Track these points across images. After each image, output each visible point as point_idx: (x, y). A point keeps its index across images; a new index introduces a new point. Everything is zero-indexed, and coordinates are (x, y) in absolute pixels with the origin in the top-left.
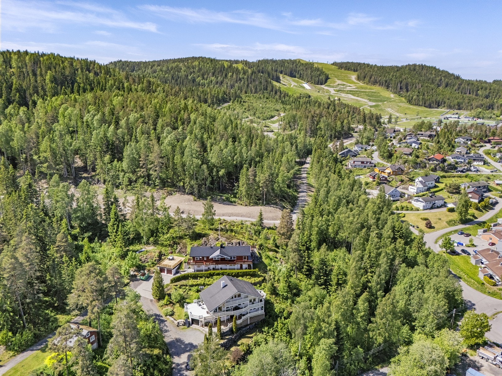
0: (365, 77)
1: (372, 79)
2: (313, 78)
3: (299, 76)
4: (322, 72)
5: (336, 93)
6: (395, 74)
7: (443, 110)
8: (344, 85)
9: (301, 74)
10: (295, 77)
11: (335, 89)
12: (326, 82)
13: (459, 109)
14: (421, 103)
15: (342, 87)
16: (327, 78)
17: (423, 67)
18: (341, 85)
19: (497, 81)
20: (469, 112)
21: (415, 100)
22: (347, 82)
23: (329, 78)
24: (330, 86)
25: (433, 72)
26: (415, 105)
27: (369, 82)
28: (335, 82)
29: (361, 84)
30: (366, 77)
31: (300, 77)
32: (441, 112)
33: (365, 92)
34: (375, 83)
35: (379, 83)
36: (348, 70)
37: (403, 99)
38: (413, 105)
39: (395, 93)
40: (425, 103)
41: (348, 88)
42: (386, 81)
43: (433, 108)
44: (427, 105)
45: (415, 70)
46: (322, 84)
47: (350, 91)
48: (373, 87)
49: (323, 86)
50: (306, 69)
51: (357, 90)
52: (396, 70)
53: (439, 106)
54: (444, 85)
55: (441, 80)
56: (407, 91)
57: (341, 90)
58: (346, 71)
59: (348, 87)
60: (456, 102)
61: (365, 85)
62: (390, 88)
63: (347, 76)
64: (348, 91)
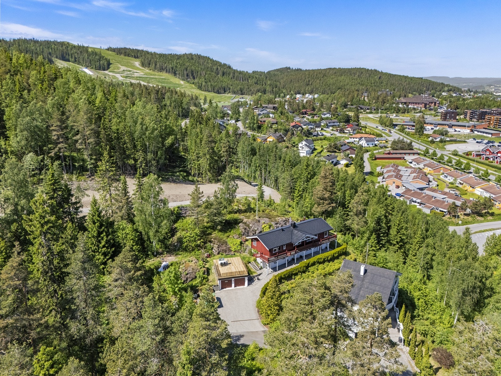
0: (149, 64)
1: (158, 66)
2: (92, 62)
3: (73, 59)
4: (101, 58)
5: (125, 79)
6: (178, 61)
7: (229, 95)
8: (130, 71)
9: (75, 58)
10: (69, 61)
11: (121, 75)
12: (108, 68)
13: (242, 94)
14: (210, 90)
15: (129, 73)
16: (109, 64)
17: (199, 57)
18: (126, 71)
19: (256, 72)
20: (250, 97)
21: (205, 86)
22: (132, 68)
23: (111, 64)
24: (114, 71)
25: (209, 61)
26: (205, 91)
27: (155, 68)
28: (118, 68)
29: (147, 70)
30: (151, 64)
31: (76, 61)
32: (229, 97)
33: (156, 78)
34: (161, 69)
35: (165, 70)
36: (128, 56)
37: (193, 86)
38: (203, 91)
39: (183, 80)
40: (214, 90)
41: (136, 75)
42: (172, 68)
43: (221, 93)
44: (215, 91)
45: (192, 59)
46: (104, 70)
47: (139, 77)
48: (161, 74)
49: (106, 72)
50: (81, 52)
51: (146, 76)
52: (177, 57)
53: (225, 92)
54: (221, 73)
55: (217, 69)
56: (194, 78)
57: (129, 76)
58: (127, 57)
59: (135, 73)
60: (239, 88)
61: (151, 72)
62: (178, 75)
63: (129, 62)
64: (137, 77)
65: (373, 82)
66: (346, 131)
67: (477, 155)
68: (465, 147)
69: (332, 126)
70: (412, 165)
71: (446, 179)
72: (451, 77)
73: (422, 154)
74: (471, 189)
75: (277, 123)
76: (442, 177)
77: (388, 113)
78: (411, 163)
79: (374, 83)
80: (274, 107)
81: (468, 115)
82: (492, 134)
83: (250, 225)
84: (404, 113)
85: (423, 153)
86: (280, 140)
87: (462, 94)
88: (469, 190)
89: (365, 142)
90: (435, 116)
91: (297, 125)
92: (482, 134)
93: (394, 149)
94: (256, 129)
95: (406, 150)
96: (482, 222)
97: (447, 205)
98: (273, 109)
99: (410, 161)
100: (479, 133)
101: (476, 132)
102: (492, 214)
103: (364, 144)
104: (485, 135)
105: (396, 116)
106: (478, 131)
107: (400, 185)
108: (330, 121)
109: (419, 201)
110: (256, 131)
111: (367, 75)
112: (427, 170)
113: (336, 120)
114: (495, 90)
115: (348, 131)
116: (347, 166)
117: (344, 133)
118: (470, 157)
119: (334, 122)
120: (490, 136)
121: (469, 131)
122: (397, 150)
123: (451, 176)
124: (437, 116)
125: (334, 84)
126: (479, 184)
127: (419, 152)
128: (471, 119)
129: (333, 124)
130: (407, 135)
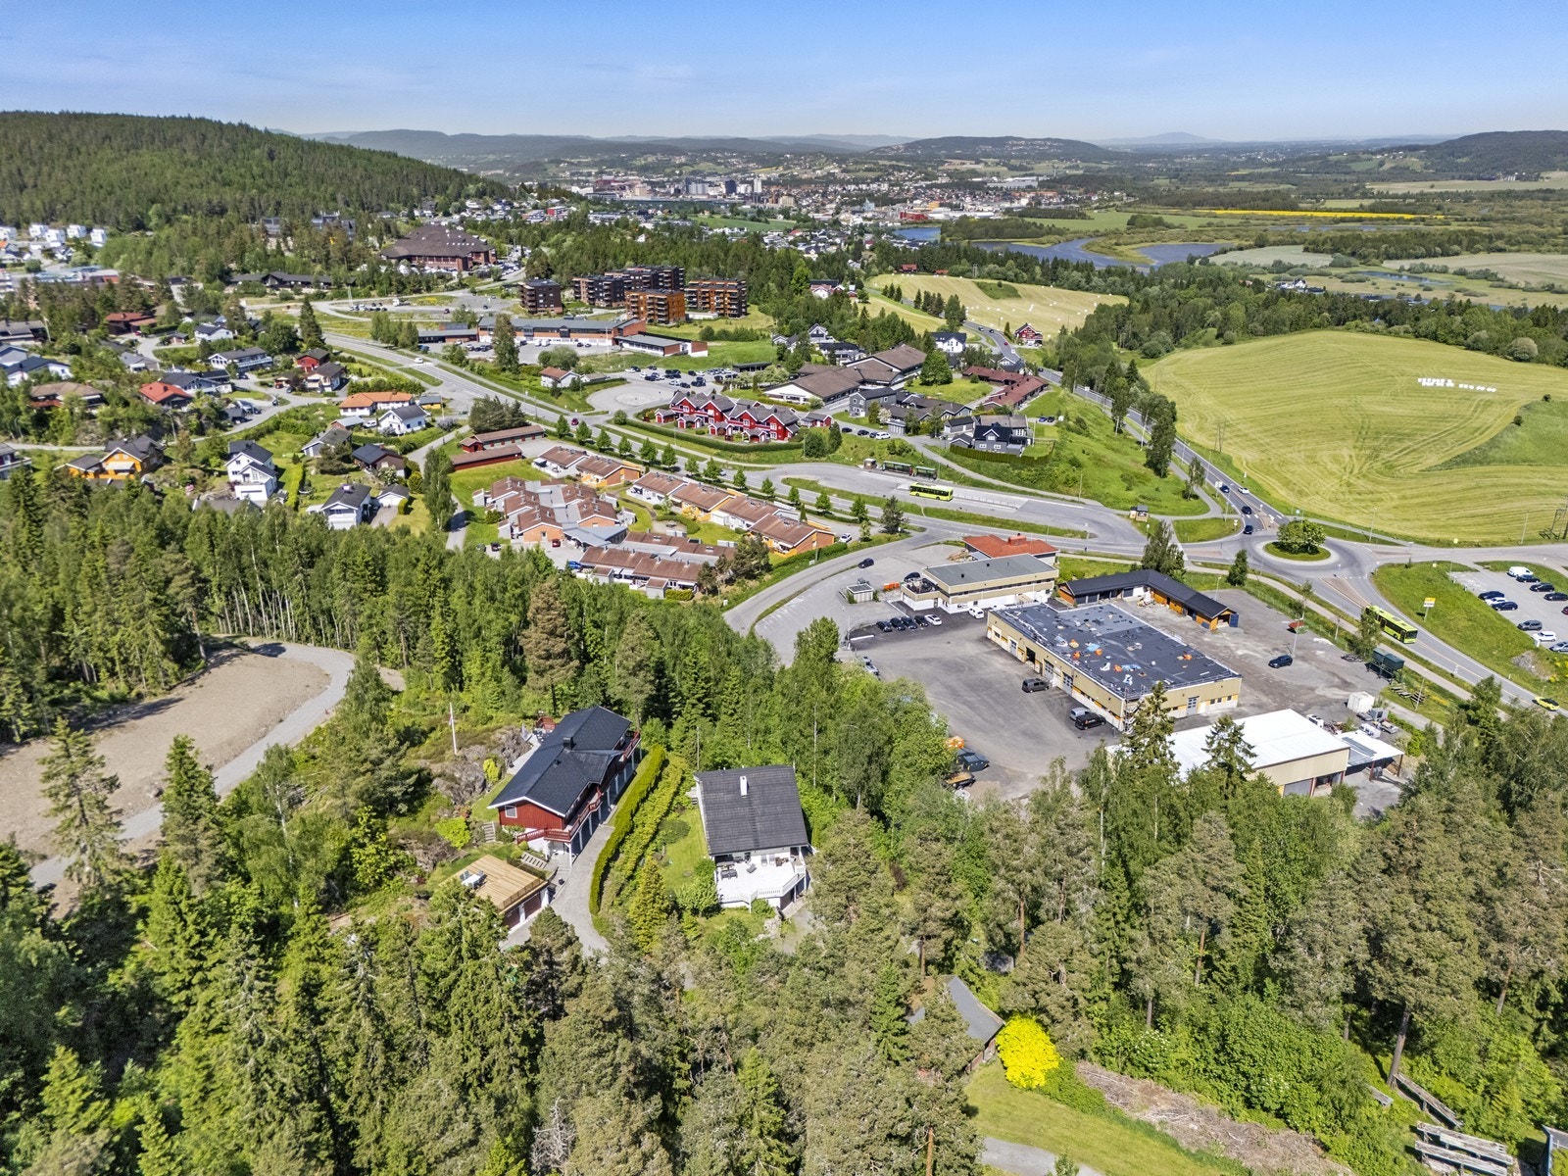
65: (256, 170)
66: (310, 385)
67: (668, 418)
68: (631, 396)
69: (252, 369)
70: (547, 470)
71: (643, 498)
72: (449, 132)
73: (553, 434)
74: (702, 514)
75: (103, 400)
76: (630, 493)
77: (373, 293)
78: (543, 465)
79: (262, 176)
80: (34, 331)
81: (583, 290)
82: (663, 349)
83: (457, 775)
84: (418, 291)
85: (554, 430)
86: (154, 460)
87: (516, 204)
88: (699, 519)
89: (397, 420)
90: (503, 297)
91: (175, 395)
92: (640, 349)
93: (479, 431)
94: (32, 431)
95: (510, 427)
96: (758, 590)
97: (689, 570)
98: (35, 338)
99: (541, 460)
100: (635, 348)
101: (626, 346)
102: (768, 568)
103: (395, 426)
104: (648, 351)
105: (402, 303)
106: (632, 343)
107: (560, 537)
108: (240, 353)
109: (629, 572)
110: (32, 438)
111: (226, 145)
112: (590, 480)
113: (256, 349)
114: (572, 174)
115: (316, 385)
116: (406, 510)
117: (304, 389)
118: (654, 423)
119: (253, 357)
120: (660, 353)
121: (609, 342)
122: (488, 431)
123: (650, 488)
124: (508, 295)
125: (126, 185)
126: (715, 500)
127: (543, 428)
128: (592, 304)
129: (252, 363)
130: (479, 374)
